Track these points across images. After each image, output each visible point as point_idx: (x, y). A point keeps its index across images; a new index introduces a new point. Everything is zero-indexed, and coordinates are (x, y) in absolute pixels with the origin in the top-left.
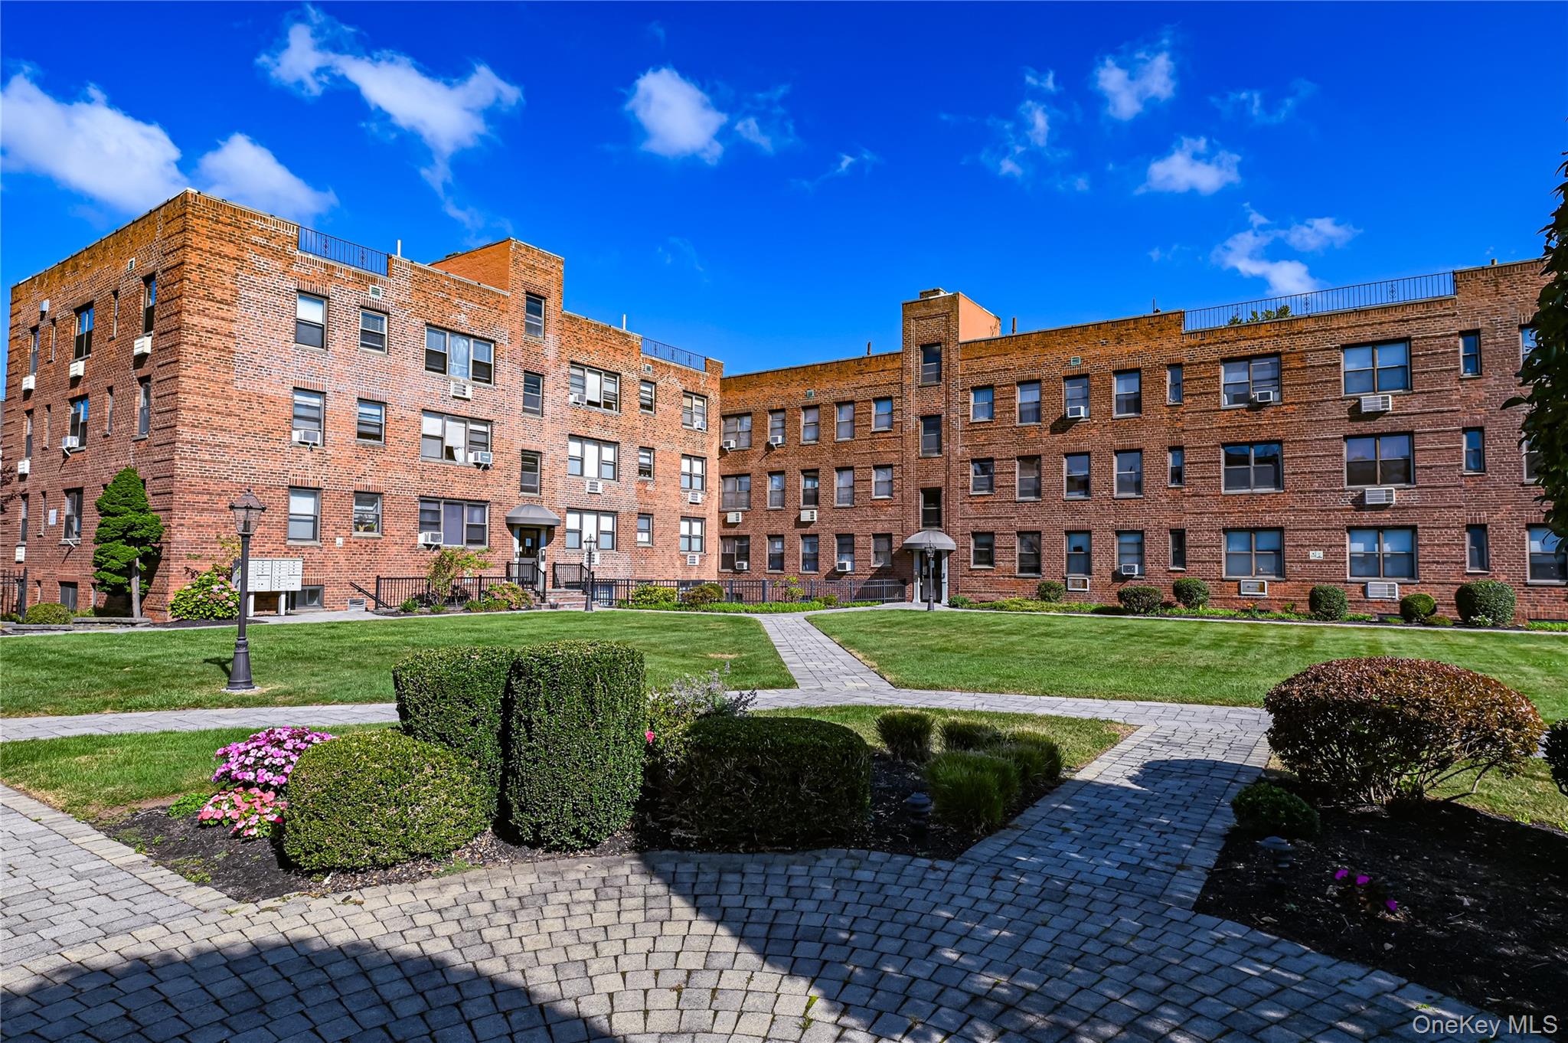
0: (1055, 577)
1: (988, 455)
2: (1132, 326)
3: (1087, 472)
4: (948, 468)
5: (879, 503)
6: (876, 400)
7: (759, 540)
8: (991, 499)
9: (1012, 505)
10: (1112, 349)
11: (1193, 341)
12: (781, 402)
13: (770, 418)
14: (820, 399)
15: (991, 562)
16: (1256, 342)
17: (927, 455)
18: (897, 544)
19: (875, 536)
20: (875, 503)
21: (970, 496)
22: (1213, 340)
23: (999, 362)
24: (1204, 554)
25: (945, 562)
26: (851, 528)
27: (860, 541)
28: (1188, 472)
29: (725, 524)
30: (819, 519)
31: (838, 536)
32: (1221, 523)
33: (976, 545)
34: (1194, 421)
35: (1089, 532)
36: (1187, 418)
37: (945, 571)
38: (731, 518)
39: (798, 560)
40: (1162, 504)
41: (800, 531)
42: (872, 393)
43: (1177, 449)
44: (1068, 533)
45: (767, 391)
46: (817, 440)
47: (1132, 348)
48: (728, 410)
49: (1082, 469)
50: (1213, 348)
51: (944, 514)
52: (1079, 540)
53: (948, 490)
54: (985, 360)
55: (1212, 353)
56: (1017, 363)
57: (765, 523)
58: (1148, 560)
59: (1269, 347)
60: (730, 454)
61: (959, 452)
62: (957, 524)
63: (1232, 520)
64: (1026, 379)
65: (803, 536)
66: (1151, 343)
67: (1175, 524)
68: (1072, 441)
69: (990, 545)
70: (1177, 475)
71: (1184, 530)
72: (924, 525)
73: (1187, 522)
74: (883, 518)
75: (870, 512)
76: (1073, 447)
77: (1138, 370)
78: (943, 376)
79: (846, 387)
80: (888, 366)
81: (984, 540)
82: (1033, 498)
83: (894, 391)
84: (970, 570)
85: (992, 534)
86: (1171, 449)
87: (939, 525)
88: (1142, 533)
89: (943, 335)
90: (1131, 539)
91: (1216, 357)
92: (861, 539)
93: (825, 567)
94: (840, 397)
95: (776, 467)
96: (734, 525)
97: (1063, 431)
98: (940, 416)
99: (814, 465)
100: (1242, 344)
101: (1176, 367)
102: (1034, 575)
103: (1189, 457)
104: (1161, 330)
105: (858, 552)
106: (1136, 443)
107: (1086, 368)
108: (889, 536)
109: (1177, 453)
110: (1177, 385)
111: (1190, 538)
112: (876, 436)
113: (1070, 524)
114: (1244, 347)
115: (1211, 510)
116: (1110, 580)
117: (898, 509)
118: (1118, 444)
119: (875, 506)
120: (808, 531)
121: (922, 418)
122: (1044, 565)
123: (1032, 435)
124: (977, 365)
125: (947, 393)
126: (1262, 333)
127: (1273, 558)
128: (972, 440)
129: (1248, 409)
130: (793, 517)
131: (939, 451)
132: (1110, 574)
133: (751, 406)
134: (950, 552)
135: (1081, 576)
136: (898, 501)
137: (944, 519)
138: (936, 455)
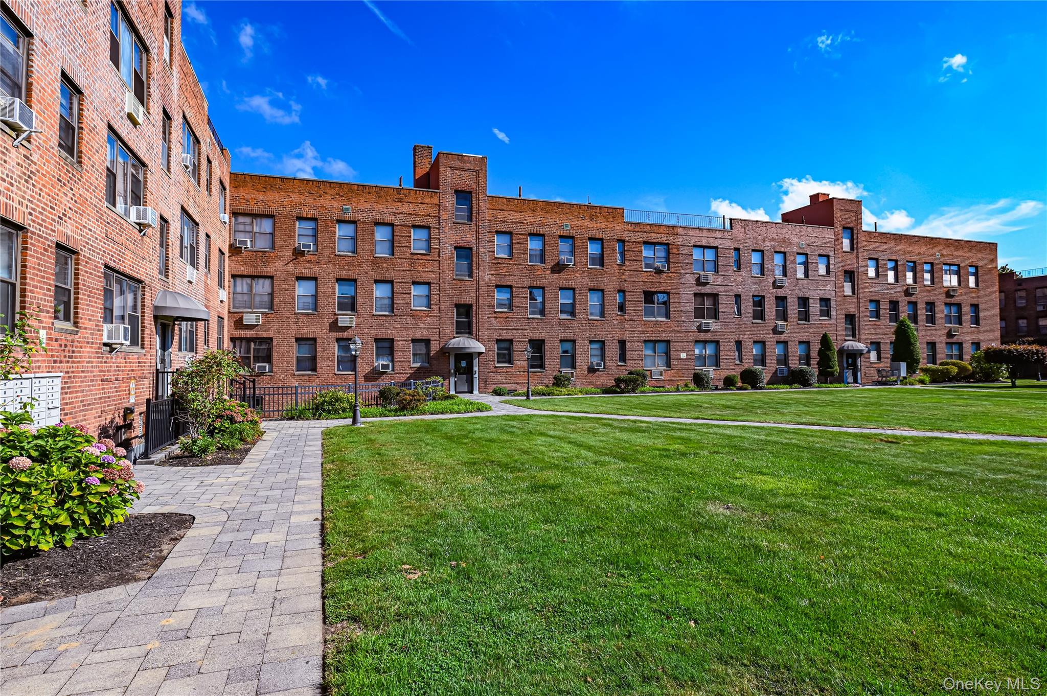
0: (554, 371)
1: (509, 283)
2: (598, 211)
3: (571, 301)
4: (478, 290)
5: (418, 313)
6: (414, 226)
7: (285, 343)
8: (510, 315)
9: (526, 321)
10: (587, 223)
11: (630, 228)
12: (312, 212)
13: (297, 223)
14: (359, 216)
15: (510, 361)
16: (659, 235)
17: (459, 277)
18: (435, 347)
19: (414, 341)
20: (414, 313)
21: (495, 312)
22: (640, 230)
23: (515, 216)
24: (635, 355)
25: (476, 362)
26: (390, 333)
27: (399, 345)
28: (628, 306)
29: (239, 323)
30: (358, 325)
31: (377, 340)
32: (644, 337)
33: (498, 349)
34: (630, 276)
35: (574, 341)
36: (627, 273)
37: (476, 369)
38: (249, 319)
39: (333, 361)
40: (614, 325)
41: (334, 335)
42: (411, 220)
43: (622, 291)
44: (561, 341)
45: (295, 198)
46: (353, 252)
47: (599, 225)
48: (241, 208)
49: (569, 299)
50: (640, 234)
51: (474, 325)
52: (568, 346)
53: (478, 307)
54: (506, 213)
55: (639, 237)
56: (529, 220)
57: (294, 327)
58: (607, 359)
59: (664, 240)
60: (244, 254)
61: (487, 278)
62: (484, 333)
63: (649, 336)
64: (535, 232)
65: (338, 340)
66: (608, 224)
67: (620, 337)
68: (564, 279)
69: (509, 349)
70: (622, 308)
71: (625, 341)
72: (457, 333)
73: (627, 336)
74: (422, 326)
75: (409, 320)
76: (565, 284)
77: (601, 240)
78: (474, 218)
79: (385, 210)
80: (427, 200)
81: (503, 345)
82: (539, 317)
83: (432, 222)
84: (496, 367)
85: (511, 341)
86: (619, 291)
87: (470, 333)
88: (603, 342)
89: (474, 186)
90: (596, 346)
91: (640, 240)
92: (400, 343)
93: (363, 368)
94: (379, 218)
95: (306, 273)
96: (251, 327)
97: (559, 272)
98: (471, 249)
99: (351, 275)
100: (653, 235)
101: (622, 241)
102: (539, 370)
103: (628, 298)
104: (613, 217)
105: (398, 355)
106: (601, 286)
107: (572, 232)
108: (427, 342)
109: (621, 294)
110: (623, 254)
111: (628, 345)
112: (415, 257)
113: (563, 336)
114: (654, 237)
115: (638, 329)
116: (586, 373)
117: (436, 319)
118: (591, 285)
119: (414, 315)
120: (345, 335)
121: (456, 248)
122: (547, 362)
123: (538, 273)
124: (501, 215)
125: (477, 232)
126: (661, 231)
127: (665, 357)
128: (496, 269)
129: (655, 273)
130: (327, 322)
131: (471, 276)
132: (585, 368)
133: (274, 209)
134: (480, 354)
135: (569, 370)
136: (436, 312)
137: (474, 329)
138: (467, 278)
